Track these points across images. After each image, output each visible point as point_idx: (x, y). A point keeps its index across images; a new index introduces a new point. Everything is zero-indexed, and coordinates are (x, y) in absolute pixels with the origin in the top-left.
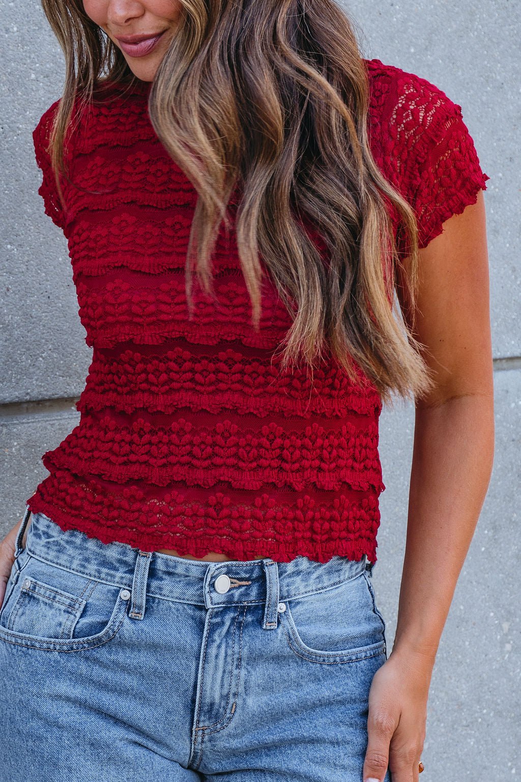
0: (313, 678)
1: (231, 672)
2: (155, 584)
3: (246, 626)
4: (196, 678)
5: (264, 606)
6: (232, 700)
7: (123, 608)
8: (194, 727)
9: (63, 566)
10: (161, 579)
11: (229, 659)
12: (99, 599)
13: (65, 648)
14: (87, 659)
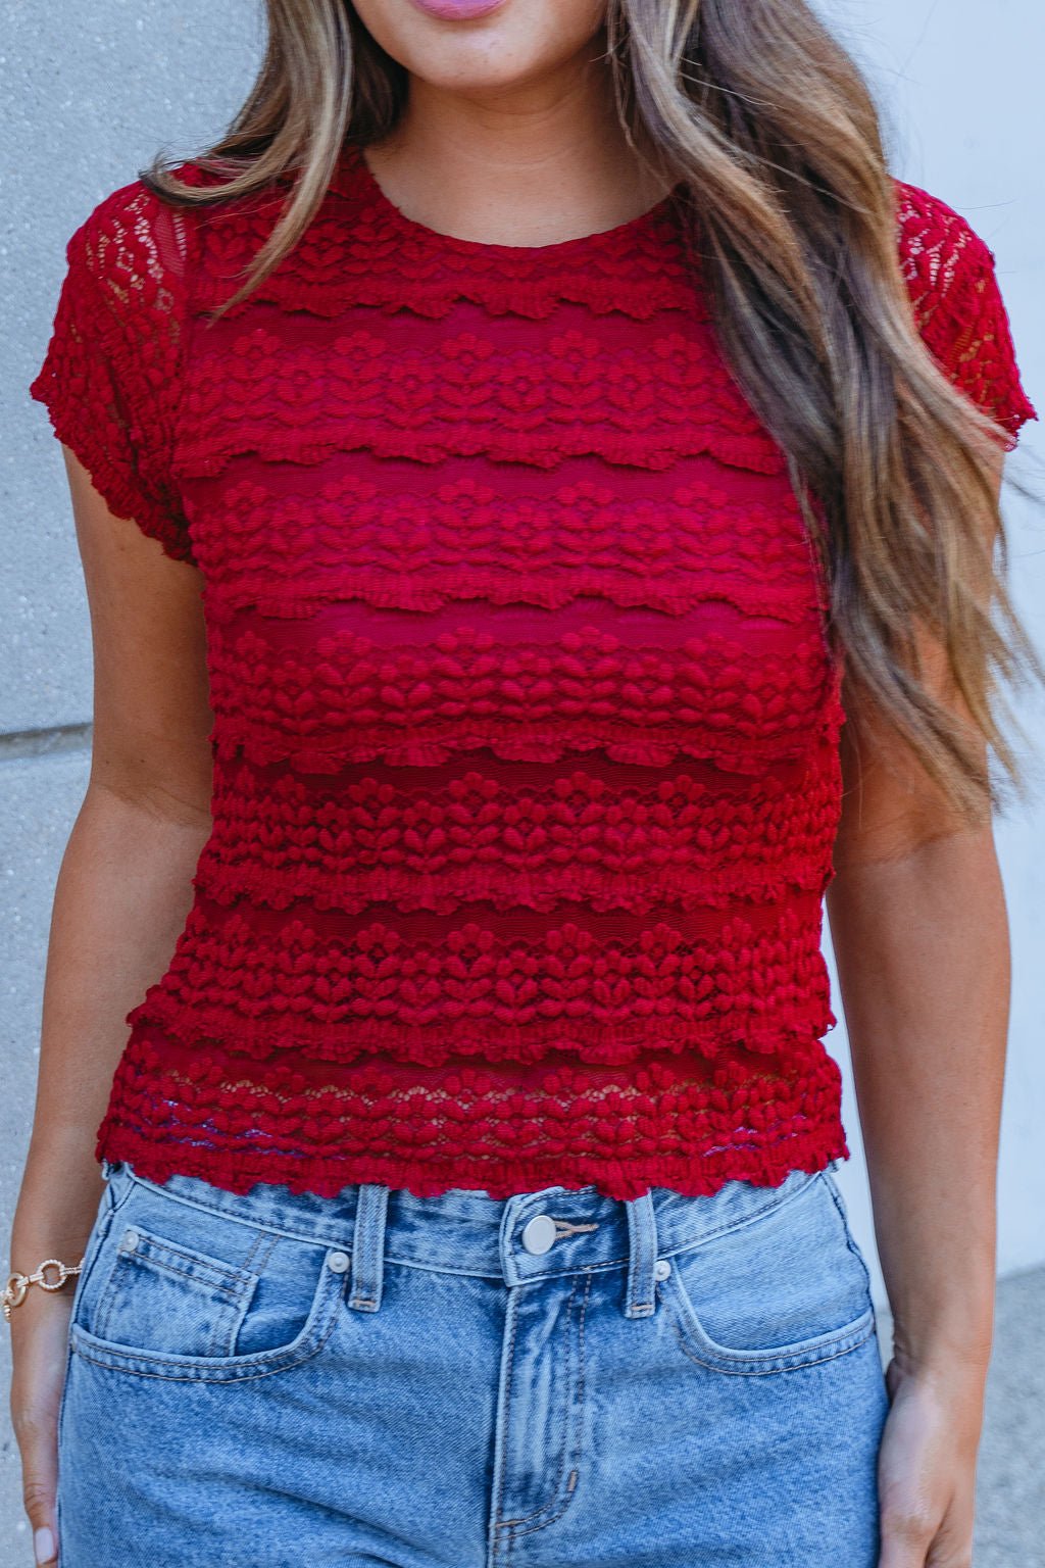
0: (730, 1406)
1: (564, 1411)
2: (399, 1237)
3: (592, 1314)
4: (494, 1425)
5: (625, 1272)
6: (568, 1466)
7: (336, 1289)
8: (493, 1521)
9: (203, 1204)
10: (411, 1228)
11: (560, 1385)
12: (282, 1272)
13: (220, 1375)
14: (266, 1395)
